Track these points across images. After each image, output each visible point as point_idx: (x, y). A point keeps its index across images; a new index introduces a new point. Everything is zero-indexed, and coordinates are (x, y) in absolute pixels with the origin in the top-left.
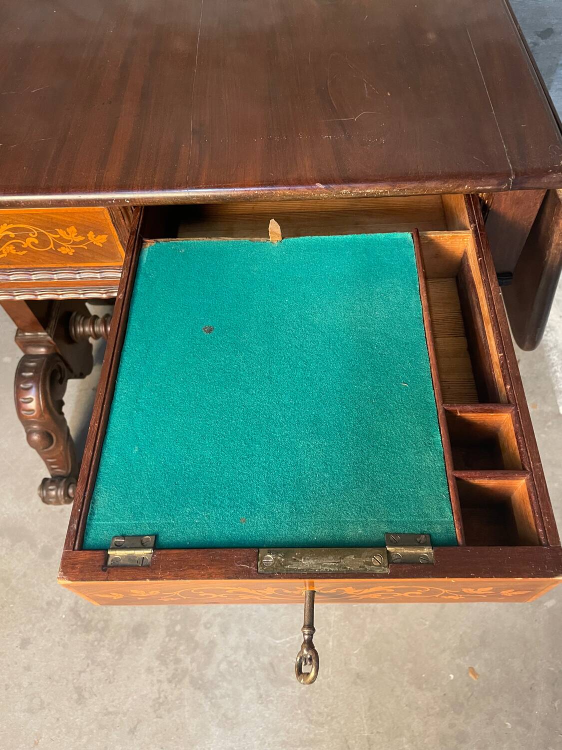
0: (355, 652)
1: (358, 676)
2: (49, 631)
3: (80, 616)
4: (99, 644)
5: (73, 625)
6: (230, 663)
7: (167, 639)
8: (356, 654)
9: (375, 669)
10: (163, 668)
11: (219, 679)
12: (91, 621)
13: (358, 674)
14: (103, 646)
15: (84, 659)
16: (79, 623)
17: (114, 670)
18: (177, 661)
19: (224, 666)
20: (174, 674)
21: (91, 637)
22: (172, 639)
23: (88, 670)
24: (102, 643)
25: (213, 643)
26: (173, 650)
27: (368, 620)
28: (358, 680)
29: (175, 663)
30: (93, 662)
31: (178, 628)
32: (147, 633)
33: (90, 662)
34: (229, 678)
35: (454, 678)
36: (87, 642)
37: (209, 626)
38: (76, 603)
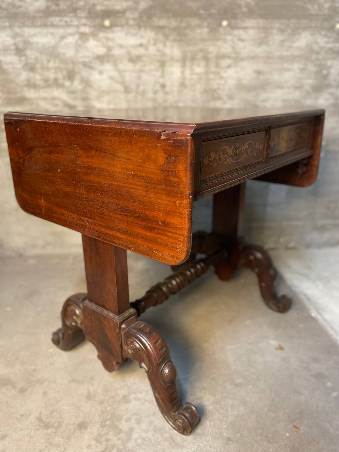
0: (225, 427)
1: (228, 439)
2: (21, 430)
3: (42, 420)
4: (54, 434)
5: (37, 426)
6: (143, 439)
7: (101, 429)
8: (225, 428)
9: (238, 435)
10: (99, 445)
11: (137, 448)
12: (50, 423)
13: (228, 438)
14: (58, 435)
15: (43, 443)
16: (42, 424)
17: (65, 448)
18: (108, 440)
19: (139, 441)
20: (106, 447)
21: (50, 431)
22: (105, 429)
23: (46, 449)
24: (56, 434)
25: (131, 430)
26: (105, 434)
27: (229, 410)
28: (229, 442)
29: (106, 442)
30: (50, 444)
31: (108, 422)
32: (87, 427)
33: (48, 445)
34: (144, 447)
35: (289, 435)
36: (47, 434)
37: (128, 420)
38: (40, 414)
